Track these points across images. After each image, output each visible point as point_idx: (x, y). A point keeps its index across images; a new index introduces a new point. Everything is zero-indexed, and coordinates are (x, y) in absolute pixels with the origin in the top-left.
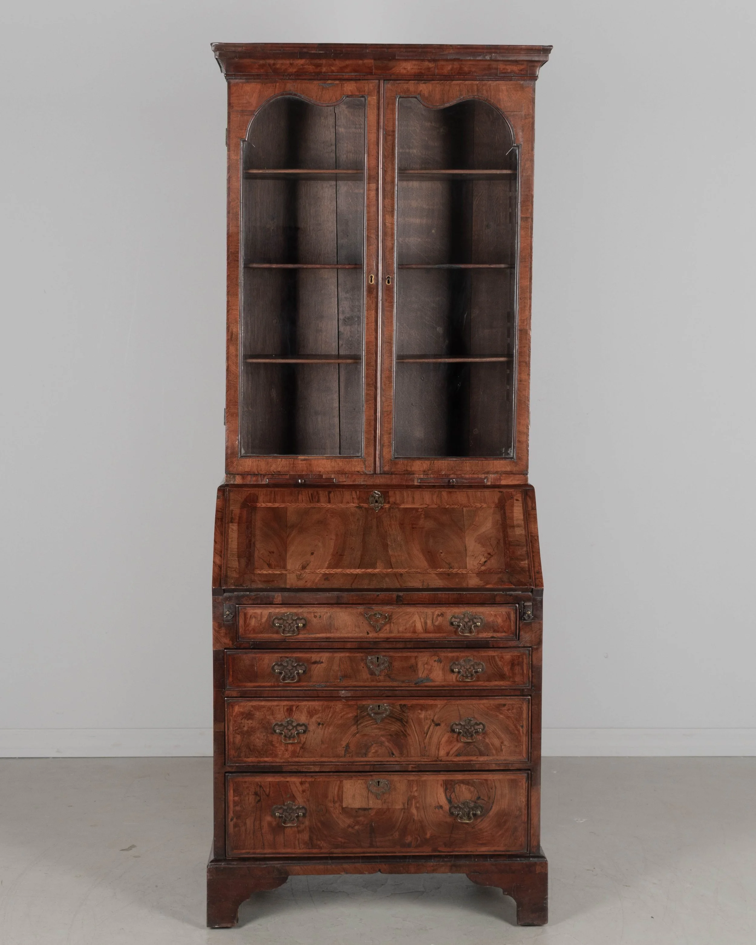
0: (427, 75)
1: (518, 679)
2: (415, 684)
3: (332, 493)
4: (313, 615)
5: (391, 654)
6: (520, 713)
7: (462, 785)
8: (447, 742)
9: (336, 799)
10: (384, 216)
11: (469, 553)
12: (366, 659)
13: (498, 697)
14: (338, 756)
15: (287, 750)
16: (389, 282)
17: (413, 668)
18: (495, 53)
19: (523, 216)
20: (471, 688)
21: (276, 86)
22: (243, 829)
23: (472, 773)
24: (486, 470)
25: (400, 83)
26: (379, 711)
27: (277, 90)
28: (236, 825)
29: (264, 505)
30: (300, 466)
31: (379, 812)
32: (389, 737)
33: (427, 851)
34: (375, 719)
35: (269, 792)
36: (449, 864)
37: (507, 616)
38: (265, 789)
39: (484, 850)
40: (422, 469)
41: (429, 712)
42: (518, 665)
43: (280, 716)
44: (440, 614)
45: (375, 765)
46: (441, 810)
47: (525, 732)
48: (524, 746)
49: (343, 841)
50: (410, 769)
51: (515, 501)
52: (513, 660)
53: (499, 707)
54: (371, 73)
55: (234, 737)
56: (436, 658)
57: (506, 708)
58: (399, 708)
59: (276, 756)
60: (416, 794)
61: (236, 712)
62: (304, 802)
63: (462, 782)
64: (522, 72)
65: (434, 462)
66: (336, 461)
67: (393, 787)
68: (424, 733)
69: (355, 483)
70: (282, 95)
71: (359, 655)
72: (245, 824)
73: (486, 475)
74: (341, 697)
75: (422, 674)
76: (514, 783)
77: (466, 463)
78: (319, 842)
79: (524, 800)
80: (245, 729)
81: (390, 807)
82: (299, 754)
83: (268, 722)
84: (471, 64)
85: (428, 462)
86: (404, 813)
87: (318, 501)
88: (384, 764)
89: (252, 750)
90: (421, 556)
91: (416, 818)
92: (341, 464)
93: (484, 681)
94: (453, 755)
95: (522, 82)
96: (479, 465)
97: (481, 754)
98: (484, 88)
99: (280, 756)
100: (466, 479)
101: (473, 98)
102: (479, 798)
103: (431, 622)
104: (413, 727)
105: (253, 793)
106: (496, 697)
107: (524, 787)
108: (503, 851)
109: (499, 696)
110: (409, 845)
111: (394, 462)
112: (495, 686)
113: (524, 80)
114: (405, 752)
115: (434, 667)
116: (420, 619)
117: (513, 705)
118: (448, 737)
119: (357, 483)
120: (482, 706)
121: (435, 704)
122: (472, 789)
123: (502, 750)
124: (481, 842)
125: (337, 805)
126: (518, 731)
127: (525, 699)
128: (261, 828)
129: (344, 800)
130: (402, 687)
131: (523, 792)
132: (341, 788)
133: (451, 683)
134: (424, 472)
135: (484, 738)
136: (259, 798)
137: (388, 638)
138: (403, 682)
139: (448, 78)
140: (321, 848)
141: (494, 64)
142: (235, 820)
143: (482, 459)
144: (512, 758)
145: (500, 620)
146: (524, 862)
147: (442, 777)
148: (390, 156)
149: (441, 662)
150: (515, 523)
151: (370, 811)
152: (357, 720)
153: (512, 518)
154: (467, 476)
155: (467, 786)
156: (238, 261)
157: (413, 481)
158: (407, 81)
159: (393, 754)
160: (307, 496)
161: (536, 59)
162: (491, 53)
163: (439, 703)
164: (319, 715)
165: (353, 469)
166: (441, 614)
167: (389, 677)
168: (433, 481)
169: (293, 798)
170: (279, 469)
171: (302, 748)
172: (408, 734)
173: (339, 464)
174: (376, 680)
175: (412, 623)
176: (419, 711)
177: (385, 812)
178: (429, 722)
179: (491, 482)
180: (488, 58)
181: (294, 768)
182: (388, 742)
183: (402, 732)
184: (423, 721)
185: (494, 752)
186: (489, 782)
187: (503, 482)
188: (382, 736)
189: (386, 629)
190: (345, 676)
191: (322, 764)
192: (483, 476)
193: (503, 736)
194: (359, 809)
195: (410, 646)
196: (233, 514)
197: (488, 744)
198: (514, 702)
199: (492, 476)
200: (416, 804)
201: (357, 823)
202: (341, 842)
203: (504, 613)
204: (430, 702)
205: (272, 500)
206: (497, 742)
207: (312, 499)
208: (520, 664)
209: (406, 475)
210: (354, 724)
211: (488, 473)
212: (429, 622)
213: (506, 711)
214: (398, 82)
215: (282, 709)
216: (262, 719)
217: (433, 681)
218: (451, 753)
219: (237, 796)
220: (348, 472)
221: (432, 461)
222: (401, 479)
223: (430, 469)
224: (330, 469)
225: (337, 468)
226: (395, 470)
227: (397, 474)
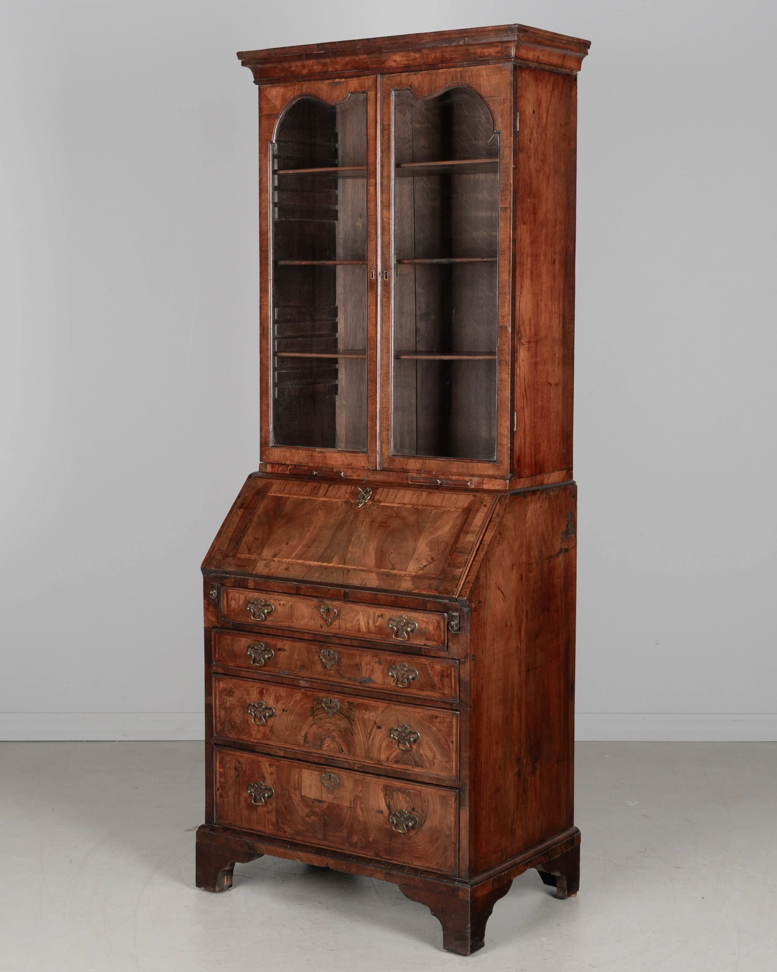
0: (414, 66)
1: (446, 691)
2: (360, 683)
3: (333, 486)
4: (278, 602)
5: (340, 649)
6: (451, 727)
7: (399, 793)
8: (387, 746)
9: (296, 786)
10: (382, 211)
11: (415, 556)
12: (320, 652)
13: (430, 708)
14: (298, 745)
15: (259, 731)
16: (386, 278)
17: (358, 666)
18: (468, 37)
19: (502, 206)
20: (406, 695)
21: (295, 88)
22: (226, 800)
23: (407, 782)
24: (471, 473)
25: (394, 76)
26: (331, 705)
27: (295, 92)
28: (221, 796)
29: (272, 494)
30: (317, 458)
31: (331, 807)
32: (339, 733)
33: (370, 855)
34: (328, 713)
35: (246, 769)
36: (384, 871)
37: (437, 624)
38: (242, 765)
39: (417, 864)
40: (415, 468)
41: (373, 713)
42: (447, 677)
43: (254, 695)
44: (379, 615)
45: (327, 759)
46: (381, 814)
47: (454, 748)
48: (454, 763)
49: (302, 829)
50: (356, 768)
51: (482, 507)
52: (443, 671)
53: (432, 718)
54: (367, 69)
55: (219, 712)
56: (377, 660)
57: (438, 720)
58: (346, 704)
59: (251, 735)
60: (361, 795)
61: (221, 687)
62: (272, 783)
63: (399, 790)
64: (498, 55)
66: (345, 455)
67: (342, 784)
68: (368, 734)
69: (358, 478)
70: (300, 96)
71: (314, 648)
72: (228, 796)
73: (470, 478)
74: (300, 686)
75: (365, 674)
76: (444, 800)
77: (453, 464)
78: (283, 826)
79: (453, 819)
80: (228, 705)
81: (339, 803)
82: (268, 736)
83: (245, 702)
84: (451, 51)
85: (420, 461)
86: (351, 811)
87: (316, 494)
88: (335, 760)
89: (233, 726)
90: (373, 555)
91: (361, 819)
92: (349, 458)
93: (418, 689)
94: (392, 761)
95: (500, 65)
96: (465, 467)
97: (417, 765)
98: (467, 74)
99: (254, 736)
100: (452, 481)
101: (458, 85)
102: (413, 809)
103: (373, 622)
104: (359, 727)
105: (234, 768)
106: (428, 708)
107: (453, 806)
108: (435, 869)
109: (432, 707)
110: (355, 845)
111: (392, 459)
112: (428, 696)
113: (501, 63)
114: (352, 750)
115: (375, 668)
116: (364, 618)
117: (445, 719)
118: (388, 742)
120: (417, 715)
121: (377, 707)
122: (408, 798)
123: (434, 764)
124: (416, 856)
125: (297, 792)
126: (449, 746)
127: (455, 714)
128: (239, 802)
129: (303, 788)
130: (349, 684)
131: (453, 811)
132: (300, 776)
133: (389, 687)
134: (418, 470)
135: (418, 748)
136: (238, 773)
137: (337, 634)
138: (350, 679)
139: (432, 66)
140: (285, 832)
141: (472, 50)
142: (220, 790)
143: (468, 461)
144: (443, 774)
145: (431, 628)
146: (449, 884)
147: (383, 781)
148: (387, 151)
149: (381, 665)
150: (471, 529)
151: (323, 803)
152: (313, 712)
153: (471, 524)
154: (454, 478)
155: (404, 795)
156: (268, 258)
157: (407, 479)
158: (399, 74)
159: (342, 751)
160: (311, 488)
161: (506, 39)
162: (464, 37)
163: (381, 705)
164: (284, 701)
165: (359, 464)
166: (381, 615)
167: (339, 673)
168: (422, 481)
169: (264, 779)
170: (301, 460)
171: (270, 731)
172: (355, 733)
173: (347, 458)
174: (328, 674)
175: (357, 622)
176: (364, 711)
177: (335, 808)
178: (372, 723)
179: (474, 486)
180: (461, 43)
181: (265, 750)
182: (338, 738)
183: (350, 729)
184: (367, 722)
185: (428, 765)
186: (423, 795)
187: (486, 487)
188: (334, 730)
189: (336, 625)
190: (303, 667)
191: (285, 750)
192: (467, 479)
193: (435, 749)
194: (314, 800)
195: (355, 644)
196: (246, 501)
197: (421, 755)
198: (445, 716)
199: (476, 479)
200: (360, 805)
201: (313, 813)
202: (301, 830)
203: (435, 621)
204: (373, 703)
205: (282, 490)
206: (429, 754)
207: (314, 490)
208: (449, 676)
209: (402, 473)
210: (311, 716)
211: (473, 475)
212: (371, 622)
213: (438, 724)
214: (393, 75)
215: (255, 692)
216: (240, 698)
217: (374, 682)
218: (391, 758)
219: (222, 768)
220: (354, 467)
221: (424, 461)
222: (398, 477)
223: (422, 468)
224: (341, 463)
225: (346, 462)
226: (393, 467)
227: (394, 471)
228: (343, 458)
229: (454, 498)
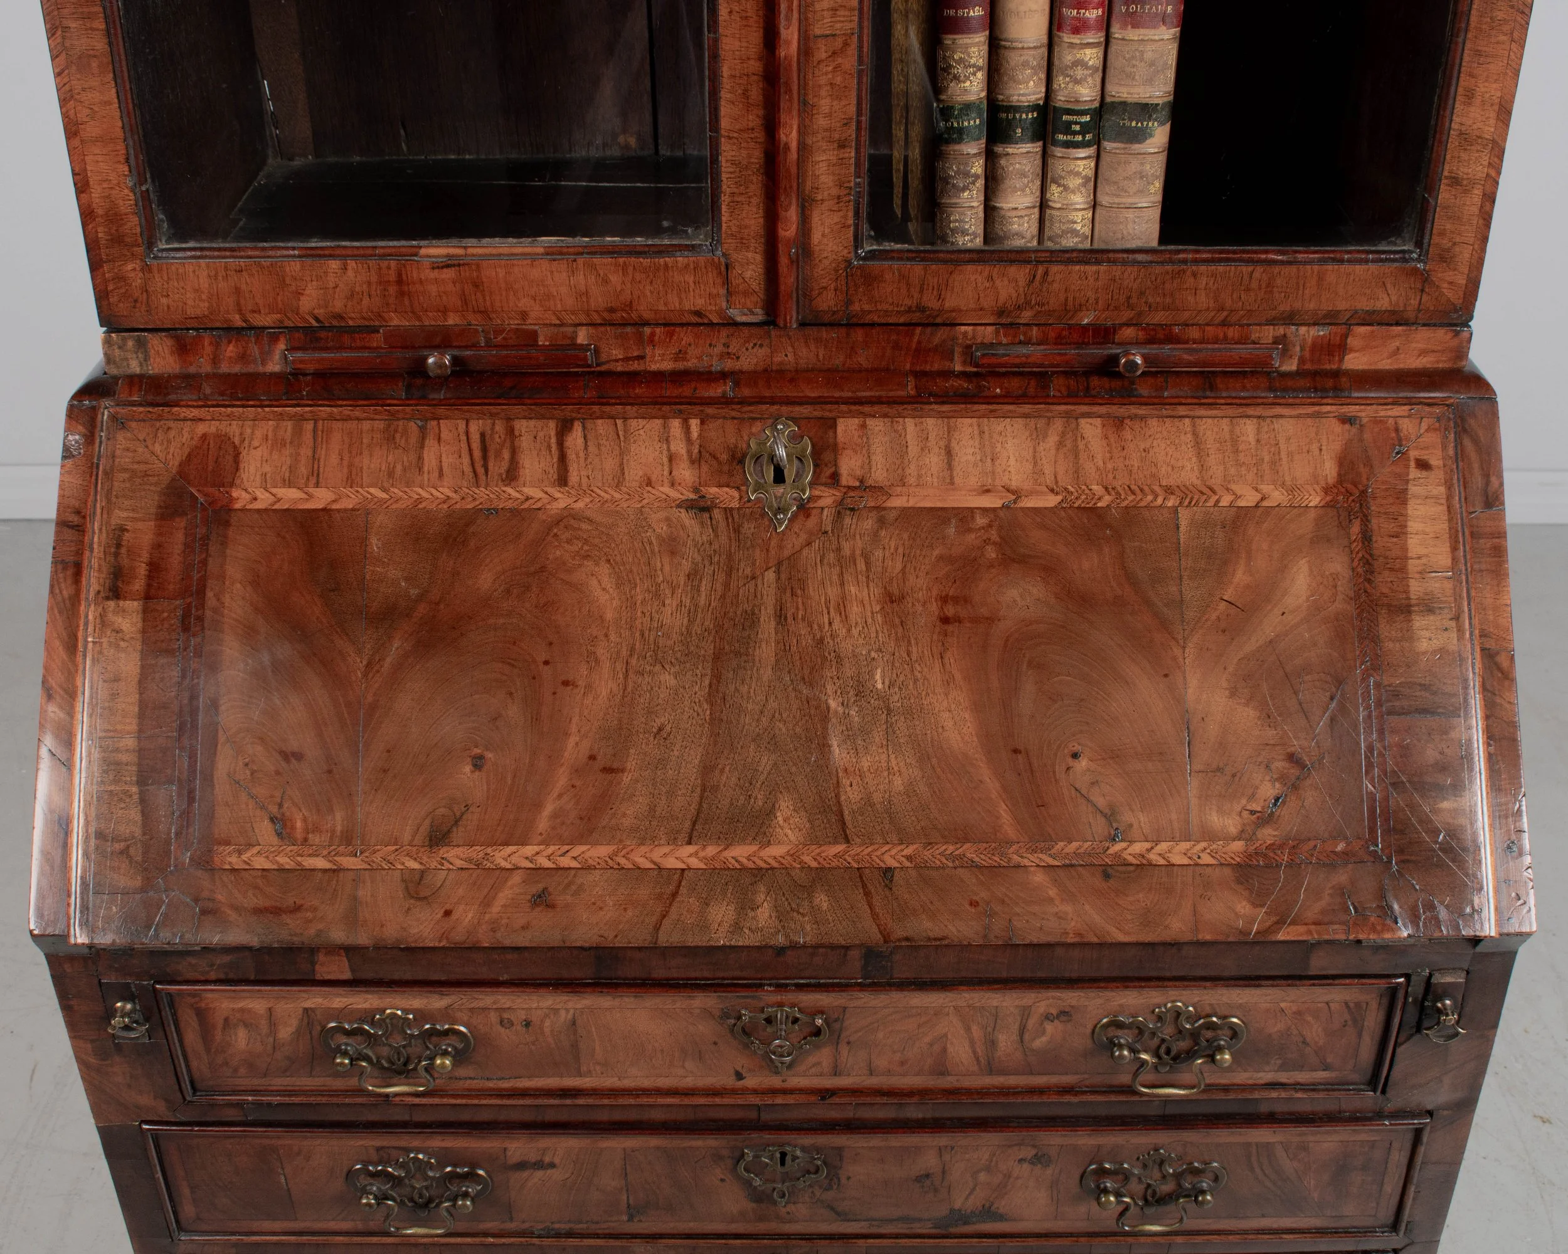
2: (937, 1228)
3: (578, 427)
4: (493, 1017)
5: (839, 1141)
11: (1205, 758)
12: (732, 1158)
17: (929, 1180)
24: (1284, 307)
29: (264, 500)
30: (433, 289)
37: (1347, 1017)
40: (988, 303)
44: (1054, 1012)
51: (1414, 473)
56: (1029, 1152)
65: (1046, 273)
66: (593, 267)
69: (681, 366)
71: (703, 1147)
73: (1281, 330)
75: (965, 1198)
77: (1194, 275)
87: (511, 476)
92: (615, 279)
96: (1254, 285)
100: (1190, 346)
103: (1015, 1037)
111: (861, 274)
115: (1017, 1178)
119: (691, 364)
134: (1001, 313)
138: (886, 1223)
143: (1270, 257)
145: (1314, 1030)
149: (1045, 1164)
150: (1416, 588)
153: (1400, 567)
154: (1195, 334)
157: (949, 355)
160: (464, 445)
165: (674, 302)
166: (1062, 1012)
167: (830, 1210)
170: (338, 305)
173: (606, 281)
174: (777, 1219)
175: (931, 1045)
179: (1302, 361)
187: (1354, 361)
192: (1268, 334)
196: (123, 550)
199: (1307, 334)
205: (303, 470)
207: (485, 458)
209: (918, 330)
211: (1290, 319)
212: (1006, 1039)
217: (1009, 1219)
220: (647, 315)
221: (1041, 270)
222: (896, 346)
223: (1028, 303)
224: (570, 302)
225: (599, 299)
226: (866, 307)
227: (872, 325)
228: (580, 279)
229: (1251, 438)
